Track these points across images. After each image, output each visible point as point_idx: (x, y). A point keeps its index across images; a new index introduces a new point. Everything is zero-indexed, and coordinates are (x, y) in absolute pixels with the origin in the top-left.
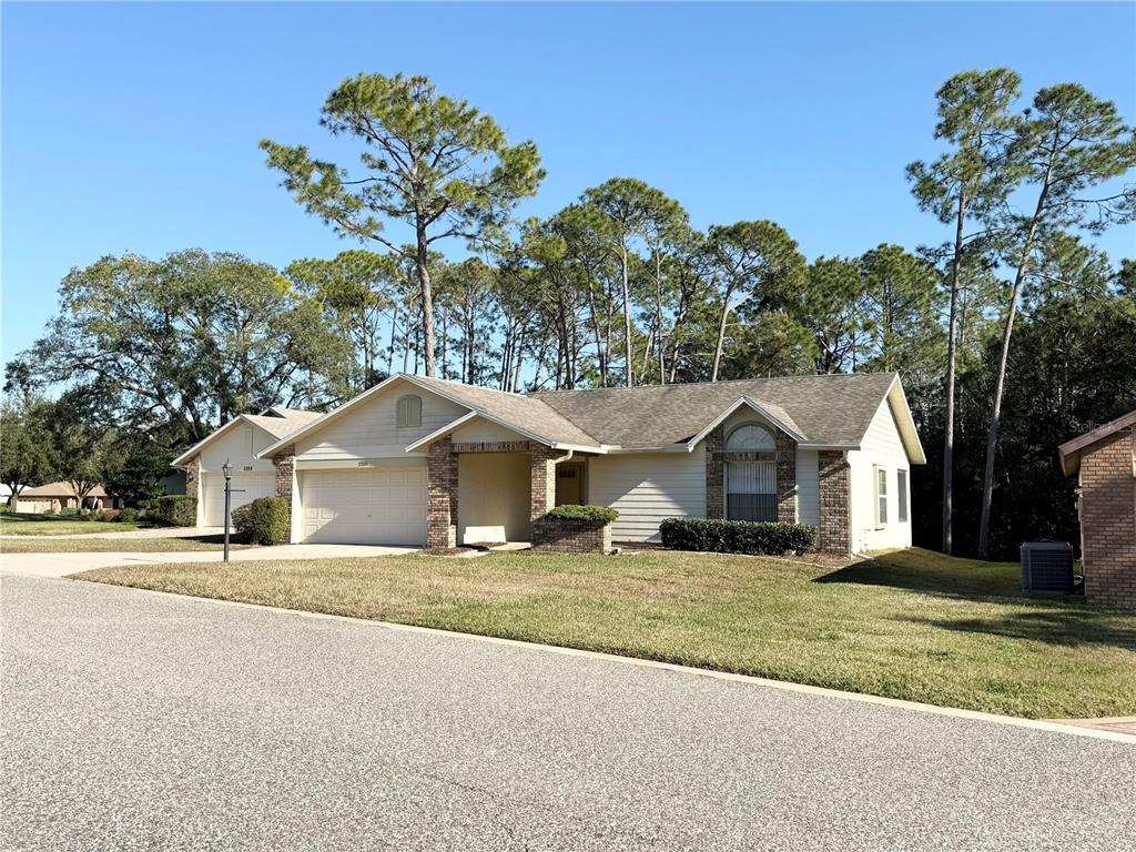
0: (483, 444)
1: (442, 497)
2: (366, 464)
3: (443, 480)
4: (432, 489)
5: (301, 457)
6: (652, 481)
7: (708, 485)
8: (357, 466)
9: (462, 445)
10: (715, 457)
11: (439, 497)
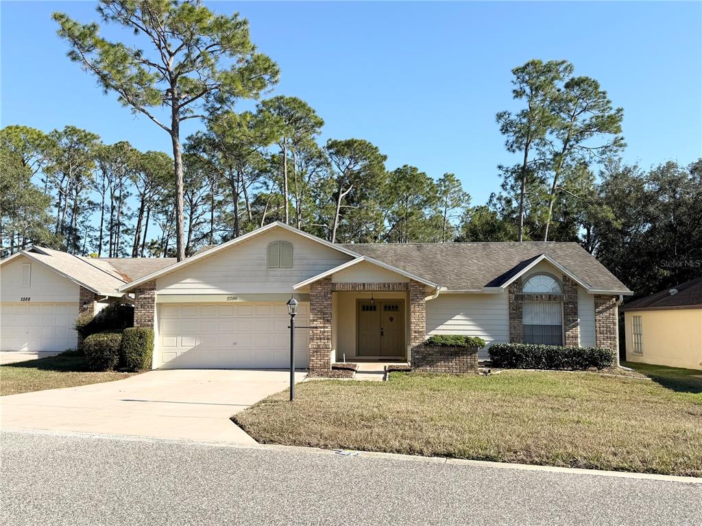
0: (364, 285)
1: (324, 327)
2: (234, 298)
3: (324, 314)
4: (314, 321)
5: (162, 292)
6: (466, 315)
7: (510, 318)
8: (226, 300)
9: (344, 285)
10: (517, 297)
11: (321, 327)
